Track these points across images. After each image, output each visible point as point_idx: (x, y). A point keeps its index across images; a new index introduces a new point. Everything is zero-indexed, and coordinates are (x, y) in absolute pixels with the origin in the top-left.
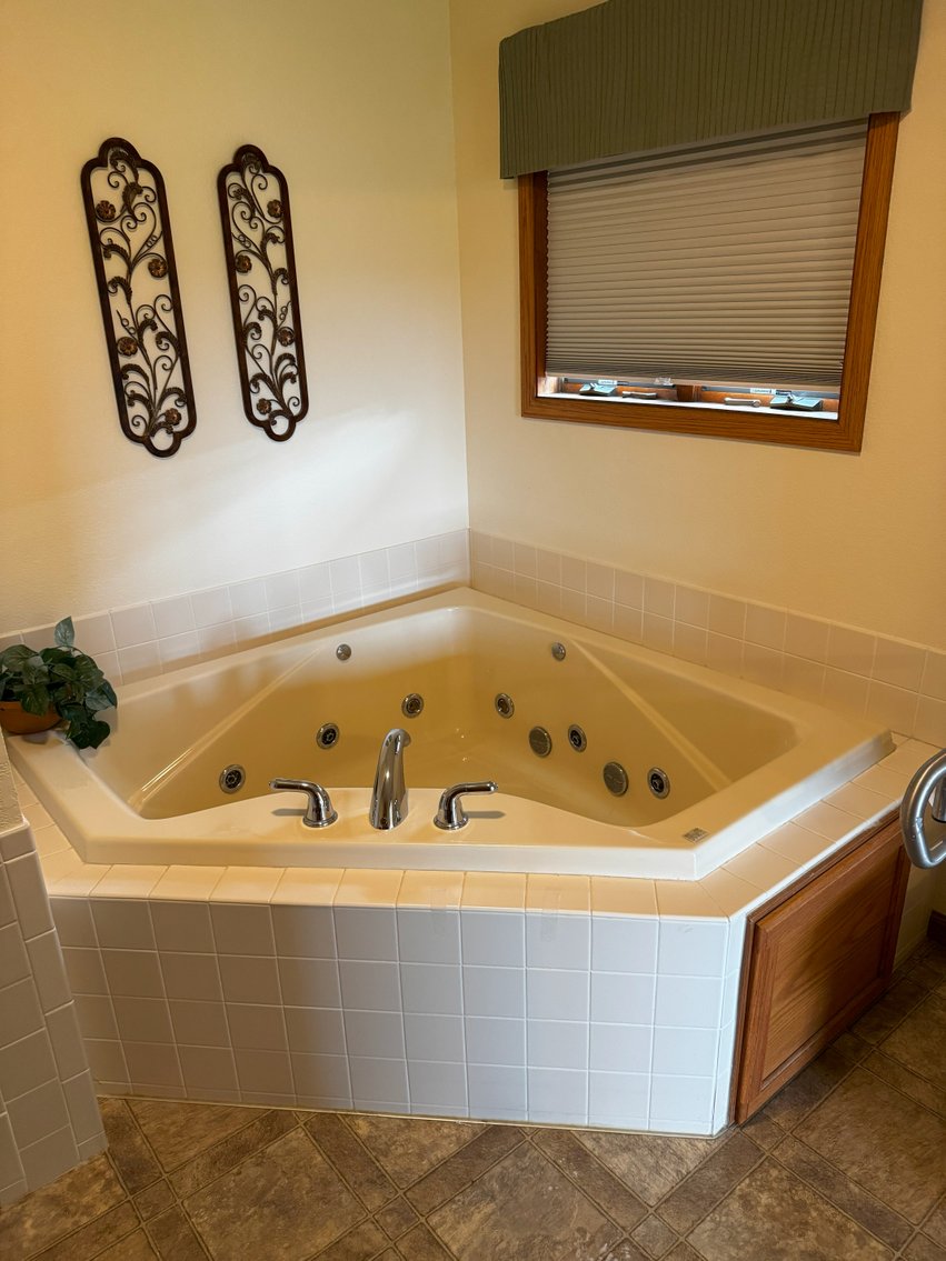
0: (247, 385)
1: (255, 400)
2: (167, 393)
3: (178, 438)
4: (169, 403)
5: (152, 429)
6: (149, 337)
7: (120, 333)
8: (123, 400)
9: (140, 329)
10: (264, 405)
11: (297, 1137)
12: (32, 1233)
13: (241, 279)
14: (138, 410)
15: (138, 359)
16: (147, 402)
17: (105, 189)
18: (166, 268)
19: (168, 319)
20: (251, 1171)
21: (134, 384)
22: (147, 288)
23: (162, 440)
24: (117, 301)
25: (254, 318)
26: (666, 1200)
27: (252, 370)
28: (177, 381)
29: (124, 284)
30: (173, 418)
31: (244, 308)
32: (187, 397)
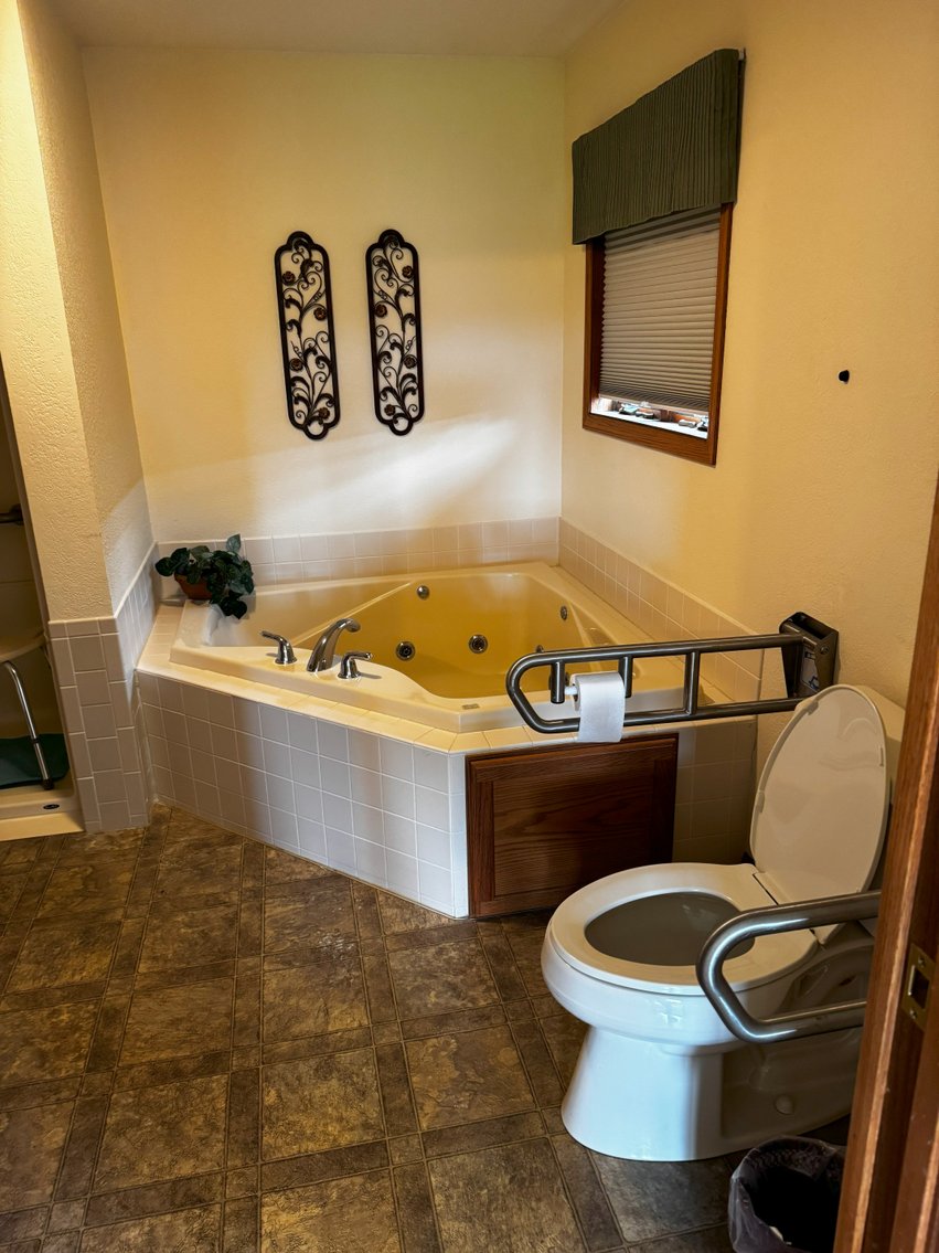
0: (378, 395)
1: (383, 405)
2: (321, 397)
3: (327, 427)
4: (323, 404)
5: (309, 421)
6: (311, 359)
7: (292, 355)
8: (292, 400)
9: (306, 354)
10: (390, 409)
11: (237, 849)
12: (92, 846)
13: (379, 321)
14: (301, 406)
15: (303, 374)
16: (308, 403)
17: (290, 264)
18: (326, 314)
19: (325, 349)
20: (203, 855)
21: (300, 390)
22: (312, 326)
23: (316, 428)
24: (292, 336)
25: (387, 348)
26: (395, 935)
27: (383, 384)
28: (329, 389)
29: (298, 324)
30: (324, 414)
31: (380, 342)
32: (334, 400)
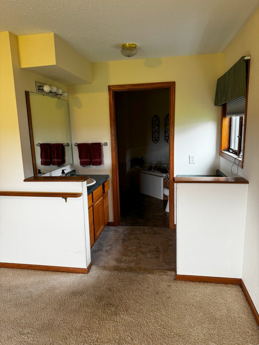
0: (165, 137)
1: (166, 138)
2: (157, 137)
3: (157, 142)
4: (157, 138)
5: (155, 141)
6: (156, 132)
7: (153, 132)
8: (153, 138)
9: (155, 131)
10: (167, 139)
13: (166, 127)
14: (154, 139)
15: (155, 134)
16: (155, 138)
17: (154, 119)
18: (158, 126)
19: (158, 131)
21: (154, 136)
22: (157, 128)
23: (156, 142)
24: (153, 129)
25: (167, 130)
27: (166, 136)
28: (158, 136)
29: (154, 127)
30: (157, 140)
31: (166, 130)
32: (159, 138)
